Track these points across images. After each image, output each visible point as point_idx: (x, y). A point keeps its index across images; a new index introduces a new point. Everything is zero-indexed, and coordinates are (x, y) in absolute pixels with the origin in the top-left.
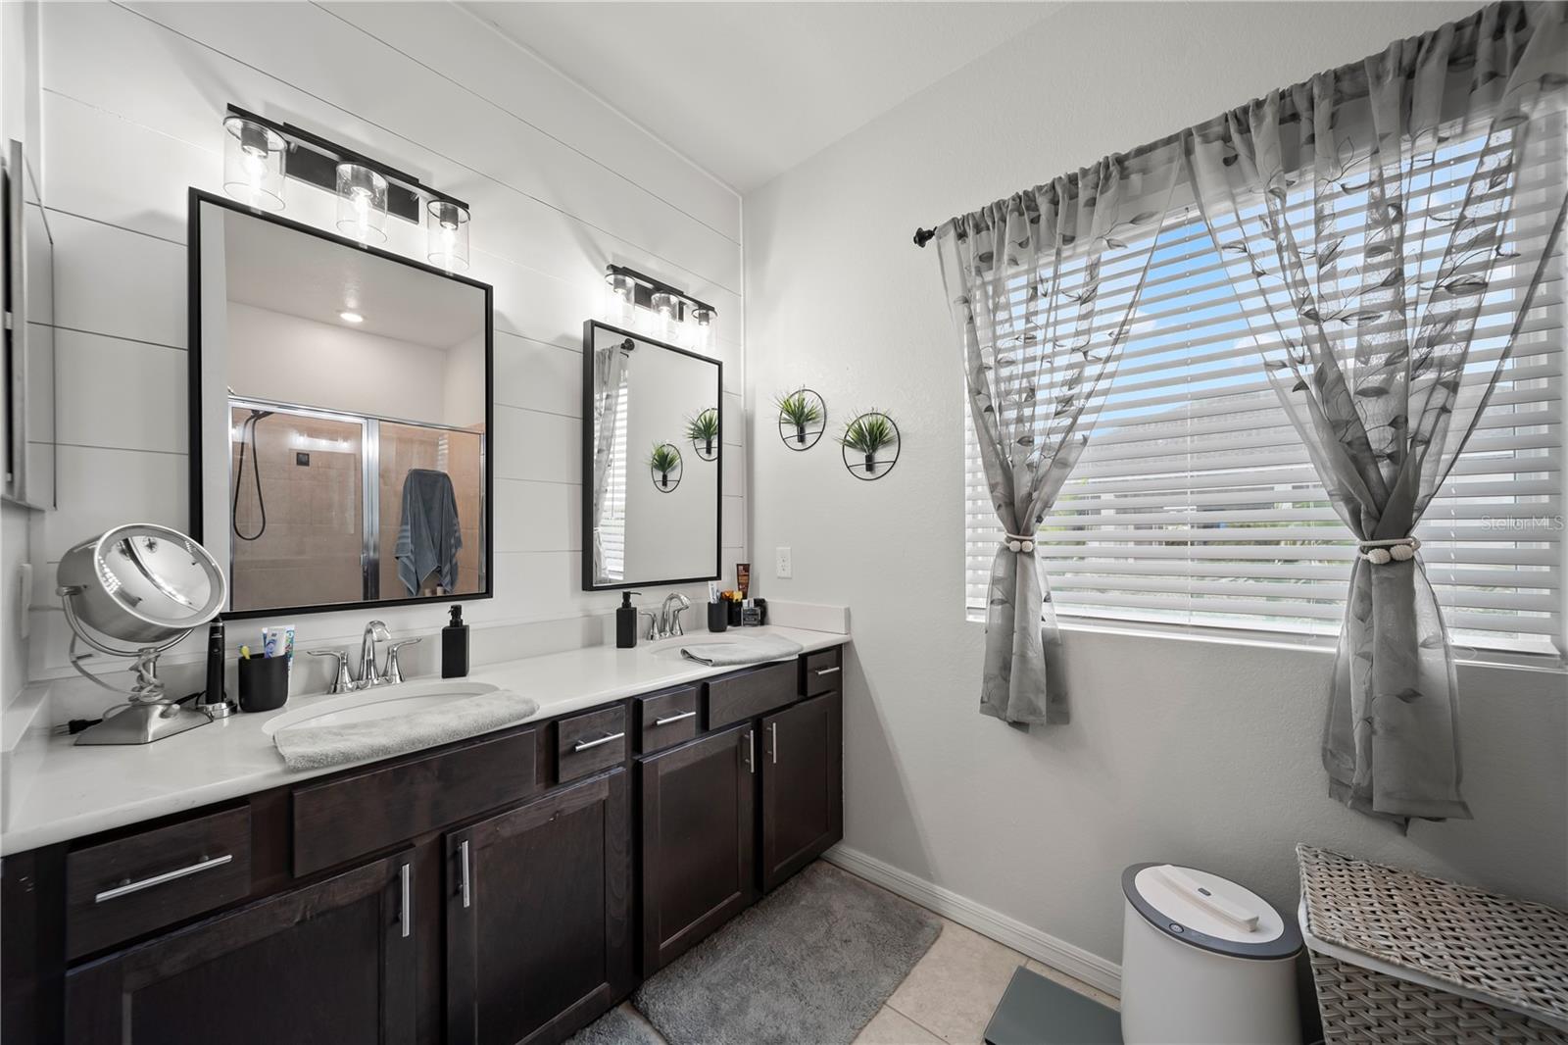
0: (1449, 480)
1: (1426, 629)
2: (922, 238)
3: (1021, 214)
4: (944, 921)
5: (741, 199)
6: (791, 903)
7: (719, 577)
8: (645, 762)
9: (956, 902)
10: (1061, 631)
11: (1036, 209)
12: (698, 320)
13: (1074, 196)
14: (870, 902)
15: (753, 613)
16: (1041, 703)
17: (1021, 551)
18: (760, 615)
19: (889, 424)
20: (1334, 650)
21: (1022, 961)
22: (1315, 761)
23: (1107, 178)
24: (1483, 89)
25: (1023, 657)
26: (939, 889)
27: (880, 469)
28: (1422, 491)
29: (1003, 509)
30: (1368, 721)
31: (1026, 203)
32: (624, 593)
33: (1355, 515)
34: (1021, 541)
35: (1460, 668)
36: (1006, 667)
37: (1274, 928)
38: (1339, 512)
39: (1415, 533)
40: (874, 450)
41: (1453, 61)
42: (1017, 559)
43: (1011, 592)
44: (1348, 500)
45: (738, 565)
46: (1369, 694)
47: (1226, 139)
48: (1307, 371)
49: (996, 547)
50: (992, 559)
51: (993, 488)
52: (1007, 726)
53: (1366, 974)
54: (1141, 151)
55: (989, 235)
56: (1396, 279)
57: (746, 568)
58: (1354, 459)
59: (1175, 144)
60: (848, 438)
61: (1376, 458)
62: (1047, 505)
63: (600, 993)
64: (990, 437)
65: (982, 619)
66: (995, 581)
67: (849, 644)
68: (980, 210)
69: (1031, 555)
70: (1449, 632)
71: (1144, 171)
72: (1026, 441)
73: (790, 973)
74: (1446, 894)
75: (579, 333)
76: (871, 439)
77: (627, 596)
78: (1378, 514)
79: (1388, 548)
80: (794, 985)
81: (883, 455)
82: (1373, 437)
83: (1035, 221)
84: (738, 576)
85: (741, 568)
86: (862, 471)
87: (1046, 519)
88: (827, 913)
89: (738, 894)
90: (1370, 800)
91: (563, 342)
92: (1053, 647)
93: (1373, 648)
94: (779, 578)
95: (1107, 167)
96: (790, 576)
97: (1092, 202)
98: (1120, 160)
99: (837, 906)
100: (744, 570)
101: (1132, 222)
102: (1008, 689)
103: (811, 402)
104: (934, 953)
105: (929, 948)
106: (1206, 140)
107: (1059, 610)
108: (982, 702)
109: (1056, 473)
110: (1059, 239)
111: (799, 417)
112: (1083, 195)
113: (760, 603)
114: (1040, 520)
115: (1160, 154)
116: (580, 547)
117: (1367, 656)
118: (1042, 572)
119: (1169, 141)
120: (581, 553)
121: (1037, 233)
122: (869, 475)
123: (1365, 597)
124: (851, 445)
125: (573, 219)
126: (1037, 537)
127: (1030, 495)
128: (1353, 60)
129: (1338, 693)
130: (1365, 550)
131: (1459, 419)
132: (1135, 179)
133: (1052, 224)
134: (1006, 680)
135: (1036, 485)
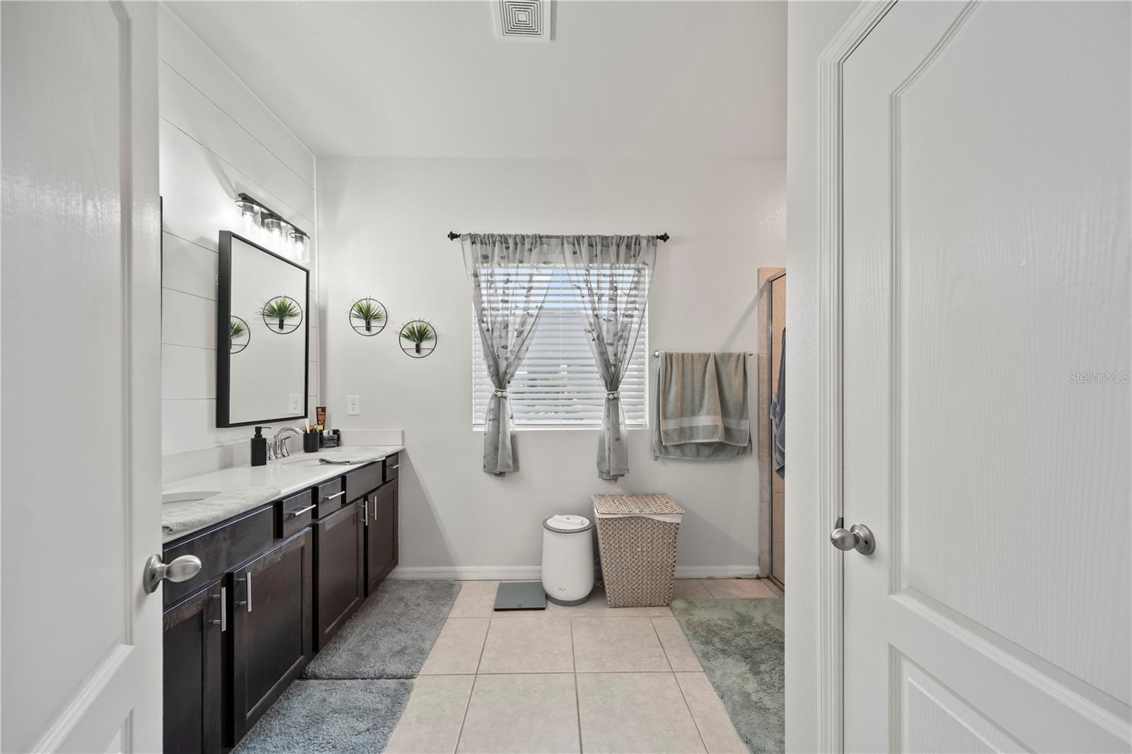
0: (626, 373)
1: (621, 420)
2: (453, 236)
3: (502, 243)
4: (462, 582)
5: (315, 158)
6: (377, 603)
7: (306, 416)
8: (320, 522)
9: (467, 571)
10: (517, 432)
11: (508, 243)
12: (294, 239)
13: (523, 244)
14: (423, 587)
15: (331, 439)
16: (510, 462)
17: (502, 397)
18: (336, 439)
19: (429, 328)
20: (600, 429)
21: (500, 582)
22: (596, 466)
23: (536, 242)
24: (632, 259)
25: (504, 443)
26: (458, 568)
27: (424, 353)
28: (621, 377)
29: (494, 377)
30: (609, 449)
31: (504, 239)
32: (256, 428)
33: (606, 383)
34: (502, 392)
35: (628, 431)
36: (496, 449)
37: (587, 522)
38: (602, 382)
39: (619, 390)
40: (421, 341)
41: (627, 246)
42: (499, 400)
43: (497, 415)
44: (605, 379)
45: (317, 408)
46: (610, 439)
47: (574, 245)
48: (595, 336)
49: (491, 395)
50: (489, 400)
51: (489, 367)
52: (494, 477)
53: (609, 519)
54: (548, 237)
55: (486, 247)
56: (615, 309)
57: (324, 409)
58: (606, 365)
59: (558, 239)
60: (403, 332)
61: (611, 365)
62: (512, 376)
63: (300, 662)
64: (488, 345)
65: (482, 429)
66: (490, 410)
67: (403, 451)
68: (483, 234)
69: (505, 398)
70: (626, 419)
71: (548, 245)
72: (505, 347)
73: (394, 627)
74: (624, 497)
75: (216, 239)
76: (419, 335)
77: (258, 430)
78: (611, 384)
79: (613, 394)
80: (399, 629)
81: (425, 345)
82: (610, 358)
83: (507, 248)
84: (317, 415)
85: (320, 410)
86: (414, 353)
87: (512, 382)
88: (402, 599)
89: (358, 598)
90: (609, 473)
91: (202, 242)
92: (513, 438)
93: (610, 426)
94: (349, 415)
95: (536, 238)
96: (358, 413)
97: (530, 250)
98: (540, 237)
99: (406, 594)
100: (322, 411)
101: (544, 263)
102: (497, 459)
103: (375, 308)
104: (461, 594)
105: (459, 593)
106: (568, 243)
107: (517, 422)
108: (484, 467)
109: (516, 362)
110: (517, 261)
111: (367, 315)
112: (527, 246)
113: (336, 432)
114: (509, 382)
115: (553, 241)
116: (214, 395)
117: (609, 429)
118: (511, 406)
119: (557, 237)
120: (215, 401)
121: (508, 254)
122: (417, 355)
123: (609, 410)
124: (405, 336)
125: (209, 151)
126: (508, 389)
127: (506, 371)
128: (607, 235)
129: (602, 442)
130: (608, 395)
131: (628, 355)
132: (545, 246)
133: (515, 253)
134: (496, 455)
135: (508, 366)
